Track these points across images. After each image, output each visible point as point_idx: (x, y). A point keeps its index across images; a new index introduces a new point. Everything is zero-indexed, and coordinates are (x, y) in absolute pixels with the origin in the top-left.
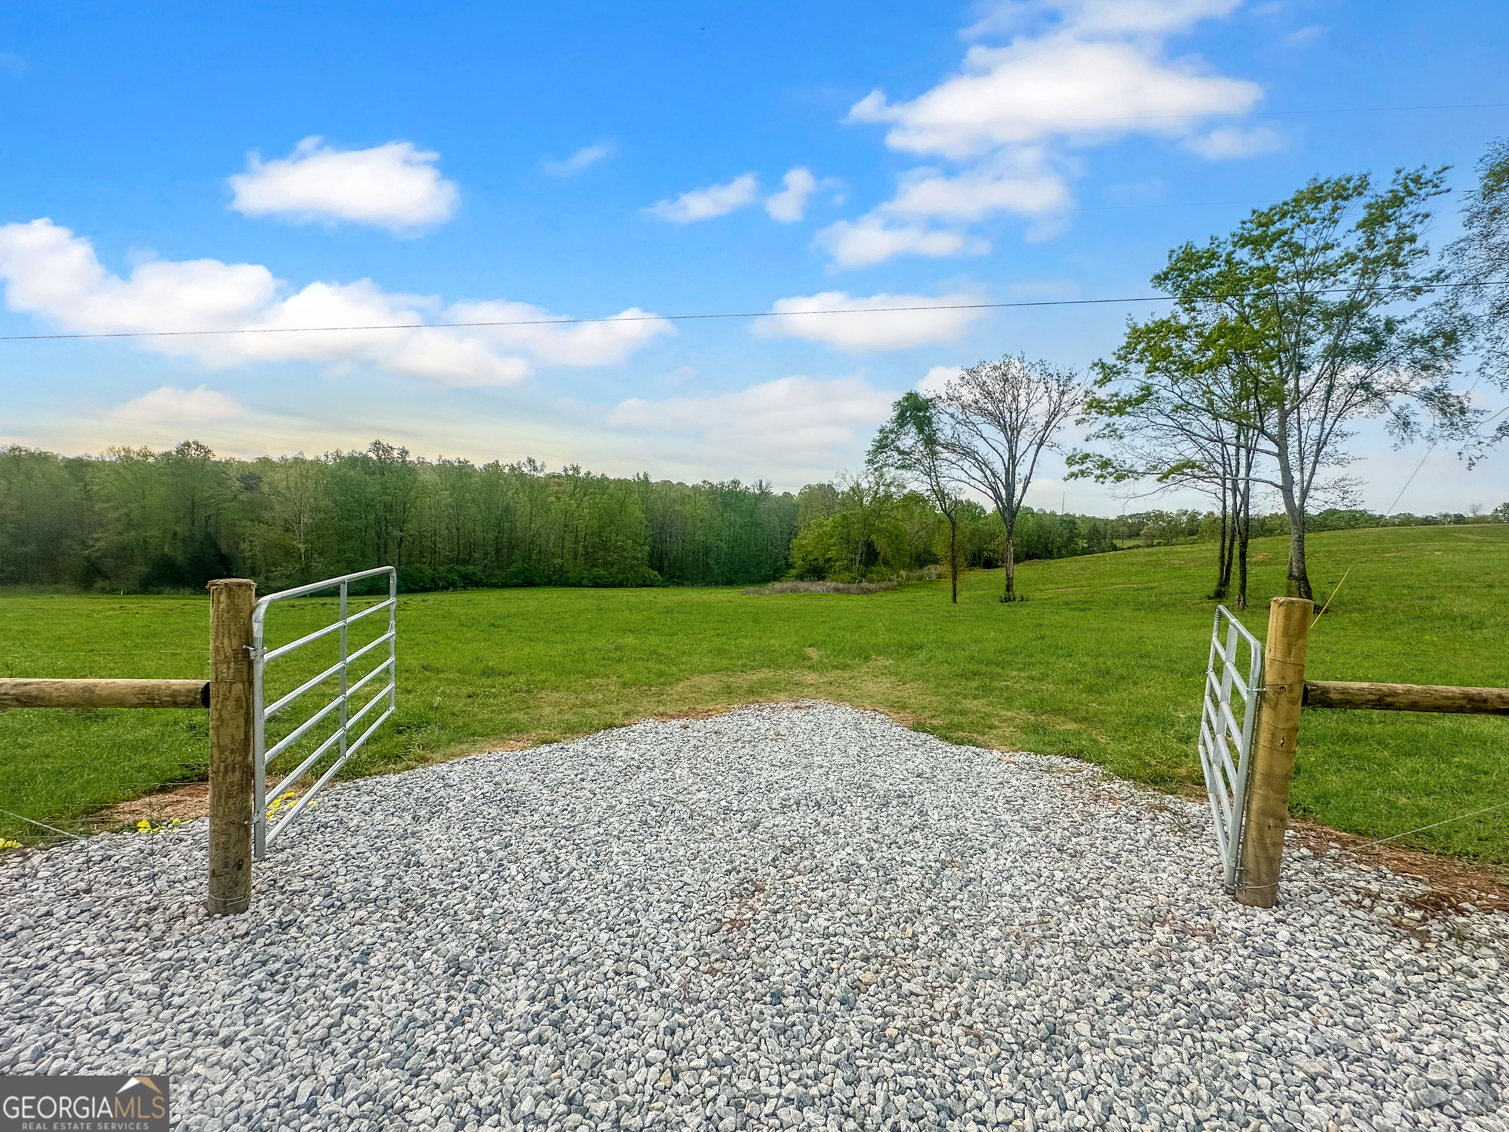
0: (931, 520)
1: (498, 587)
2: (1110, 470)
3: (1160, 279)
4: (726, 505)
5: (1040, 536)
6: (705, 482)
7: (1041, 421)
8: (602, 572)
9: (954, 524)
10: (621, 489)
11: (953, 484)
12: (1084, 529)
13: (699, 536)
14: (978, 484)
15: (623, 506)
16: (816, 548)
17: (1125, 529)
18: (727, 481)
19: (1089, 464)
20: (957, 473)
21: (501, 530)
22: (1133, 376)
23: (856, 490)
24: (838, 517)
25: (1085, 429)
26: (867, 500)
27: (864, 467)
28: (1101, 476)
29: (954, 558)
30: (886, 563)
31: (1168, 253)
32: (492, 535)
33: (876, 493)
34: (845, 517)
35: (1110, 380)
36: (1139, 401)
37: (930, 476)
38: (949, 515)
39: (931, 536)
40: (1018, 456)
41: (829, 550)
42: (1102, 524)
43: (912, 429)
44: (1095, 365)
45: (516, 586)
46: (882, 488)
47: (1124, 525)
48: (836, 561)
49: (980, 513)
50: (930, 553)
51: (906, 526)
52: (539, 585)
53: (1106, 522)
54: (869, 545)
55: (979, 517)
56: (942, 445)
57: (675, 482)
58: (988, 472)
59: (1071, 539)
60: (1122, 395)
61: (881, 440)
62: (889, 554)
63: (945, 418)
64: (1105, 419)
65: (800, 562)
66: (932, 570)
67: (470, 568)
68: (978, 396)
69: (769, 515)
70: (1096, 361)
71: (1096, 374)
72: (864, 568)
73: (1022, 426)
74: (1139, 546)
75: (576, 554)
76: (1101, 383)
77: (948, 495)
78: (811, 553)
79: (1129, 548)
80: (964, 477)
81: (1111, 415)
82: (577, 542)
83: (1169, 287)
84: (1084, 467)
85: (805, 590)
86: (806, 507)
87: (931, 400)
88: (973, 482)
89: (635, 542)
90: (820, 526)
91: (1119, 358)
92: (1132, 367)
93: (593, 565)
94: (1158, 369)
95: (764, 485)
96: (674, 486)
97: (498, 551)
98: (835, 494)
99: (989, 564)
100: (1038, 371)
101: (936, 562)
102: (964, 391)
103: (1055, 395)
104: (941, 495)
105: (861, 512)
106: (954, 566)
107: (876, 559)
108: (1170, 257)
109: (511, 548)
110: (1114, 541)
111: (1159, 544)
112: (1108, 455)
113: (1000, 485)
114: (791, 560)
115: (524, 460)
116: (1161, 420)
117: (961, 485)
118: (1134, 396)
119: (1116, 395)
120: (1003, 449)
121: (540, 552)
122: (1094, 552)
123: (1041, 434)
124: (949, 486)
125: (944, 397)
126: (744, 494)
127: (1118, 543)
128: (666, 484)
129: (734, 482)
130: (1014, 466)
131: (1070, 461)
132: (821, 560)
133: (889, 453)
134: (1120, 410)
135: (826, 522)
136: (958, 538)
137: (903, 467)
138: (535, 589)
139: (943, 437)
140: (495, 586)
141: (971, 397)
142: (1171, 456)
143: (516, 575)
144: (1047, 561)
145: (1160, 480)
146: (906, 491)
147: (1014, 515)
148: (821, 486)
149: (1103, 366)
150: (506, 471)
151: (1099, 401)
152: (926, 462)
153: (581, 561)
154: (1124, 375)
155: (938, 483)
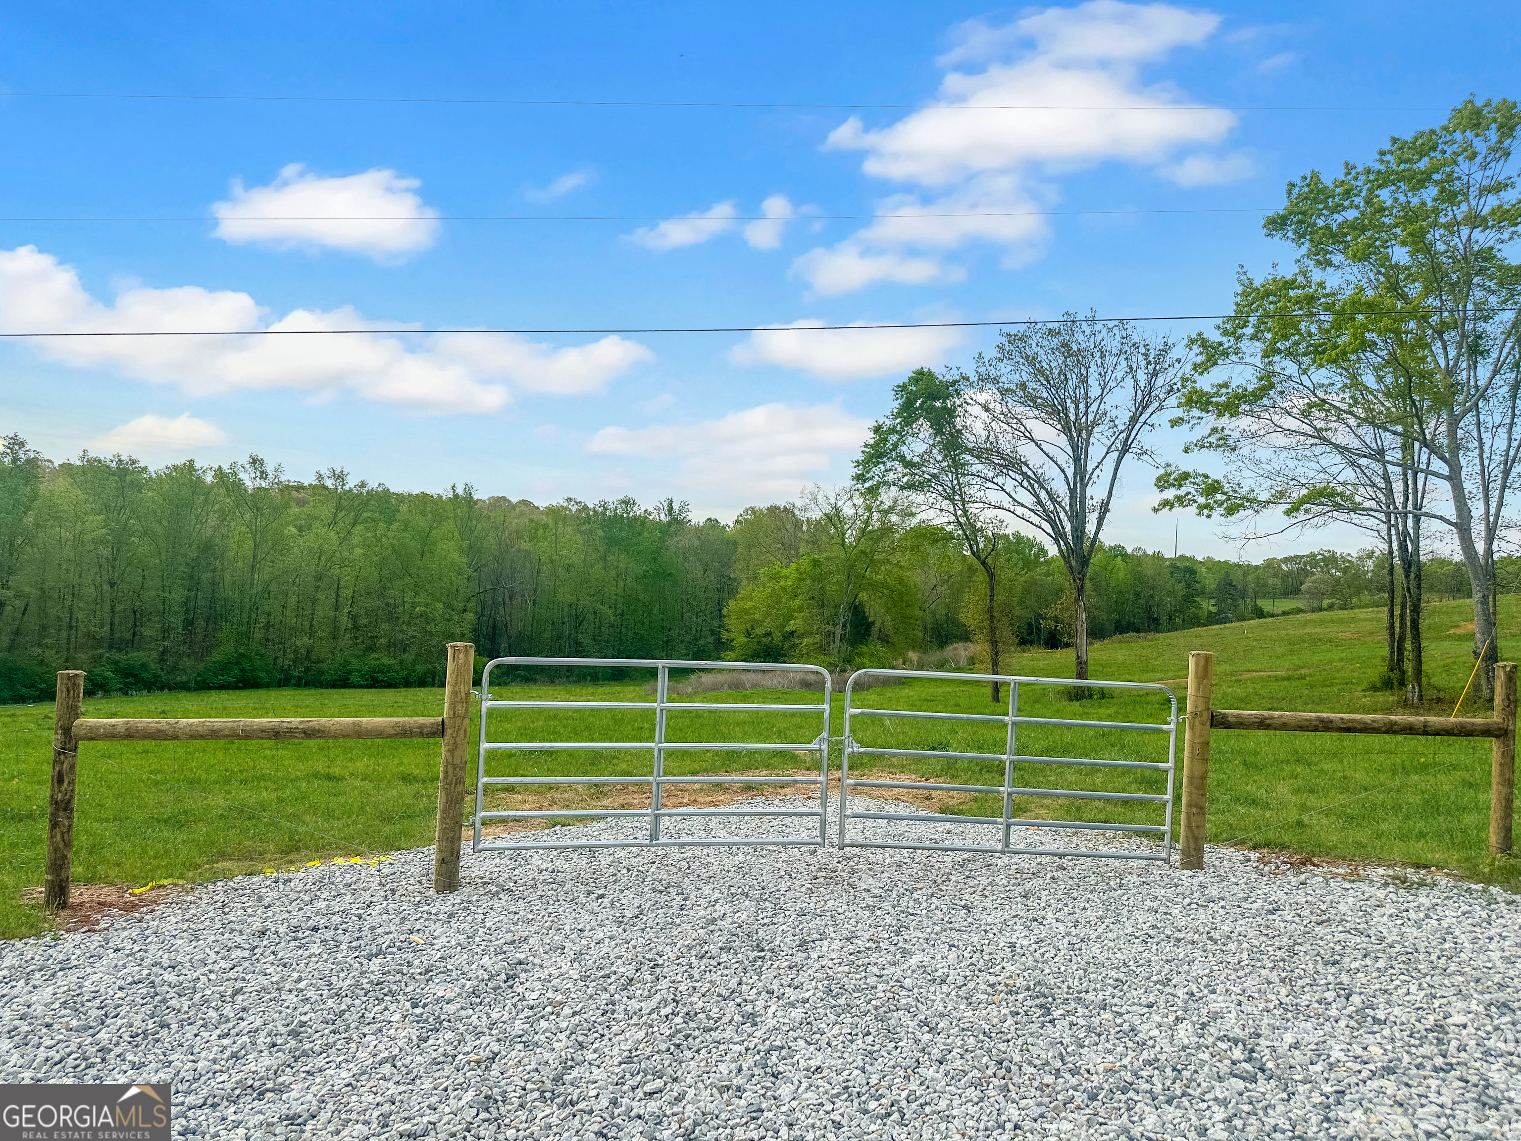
0: (958, 567)
1: (189, 689)
2: (1219, 497)
3: (1277, 224)
4: (611, 542)
5: (1137, 594)
6: (569, 500)
7: (1123, 418)
8: (386, 660)
9: (992, 576)
10: (423, 514)
11: (990, 513)
12: (1210, 582)
13: (565, 596)
14: (1028, 514)
15: (426, 540)
16: (768, 614)
17: (1277, 581)
18: (613, 498)
19: (1188, 488)
20: (994, 496)
21: (194, 584)
22: (1248, 359)
23: (834, 518)
24: (805, 563)
25: (1186, 434)
26: (850, 536)
27: (849, 483)
28: (1207, 506)
29: (993, 630)
30: (884, 639)
31: (1285, 188)
32: (178, 595)
33: (867, 523)
34: (816, 563)
35: (1215, 364)
36: (1256, 396)
37: (952, 500)
38: (984, 563)
39: (957, 595)
40: (1090, 469)
41: (791, 617)
42: (1240, 572)
43: (924, 428)
44: (1193, 341)
45: (222, 687)
46: (876, 516)
47: (1275, 576)
48: (801, 637)
49: (1037, 556)
50: (956, 623)
51: (916, 578)
52: (268, 686)
53: (1247, 569)
54: (858, 613)
55: (1037, 563)
56: (970, 451)
57: (514, 500)
58: (1043, 495)
59: (1189, 599)
60: (1233, 385)
61: (877, 444)
62: (889, 624)
63: (976, 410)
64: (1210, 420)
65: (743, 639)
66: (960, 651)
67: (136, 657)
68: (1025, 377)
69: (686, 559)
70: (1194, 336)
71: (1196, 356)
72: (846, 647)
73: (1095, 424)
74: (1299, 611)
75: (336, 628)
76: (1201, 368)
77: (981, 530)
78: (760, 623)
79: (1284, 613)
80: (1006, 502)
81: (1220, 415)
82: (337, 608)
83: (1290, 234)
84: (1182, 492)
85: (755, 686)
86: (749, 547)
87: (954, 383)
88: (1020, 510)
89: (449, 606)
90: (775, 577)
91: (1226, 333)
92: (1245, 345)
93: (371, 649)
94: (1279, 351)
95: (676, 507)
96: (513, 507)
97: (189, 623)
98: (798, 524)
99: (1053, 642)
100: (1118, 337)
101: (966, 637)
102: (1005, 368)
103: (1142, 377)
104: (971, 530)
105: (843, 556)
106: (994, 643)
107: (867, 632)
108: (1289, 193)
109: (214, 618)
110: (1260, 602)
111: (1331, 607)
112: (1216, 474)
113: (1062, 515)
114: (725, 636)
115: (244, 460)
116: (1290, 423)
117: (1001, 514)
118: (1251, 388)
119: (1226, 385)
120: (1065, 458)
121: (268, 626)
122: (1226, 620)
123: (1124, 435)
124: (985, 517)
125: (973, 378)
126: (642, 521)
127: (1266, 605)
128: (500, 502)
129: (626, 502)
130: (1084, 486)
131: (1163, 483)
132: (777, 637)
133: (889, 464)
134: (1230, 408)
135: (784, 572)
136: (1000, 598)
137: (910, 486)
138: (262, 693)
139: (972, 438)
140: (184, 687)
141: (1016, 378)
142: (1311, 474)
143: (225, 667)
144: (1150, 636)
145: (1288, 513)
146: (914, 522)
147: (1084, 562)
148: (773, 509)
149: (1204, 344)
150: (209, 478)
151: (1202, 394)
152: (946, 478)
153: (346, 640)
154: (1234, 358)
155: (965, 512)
